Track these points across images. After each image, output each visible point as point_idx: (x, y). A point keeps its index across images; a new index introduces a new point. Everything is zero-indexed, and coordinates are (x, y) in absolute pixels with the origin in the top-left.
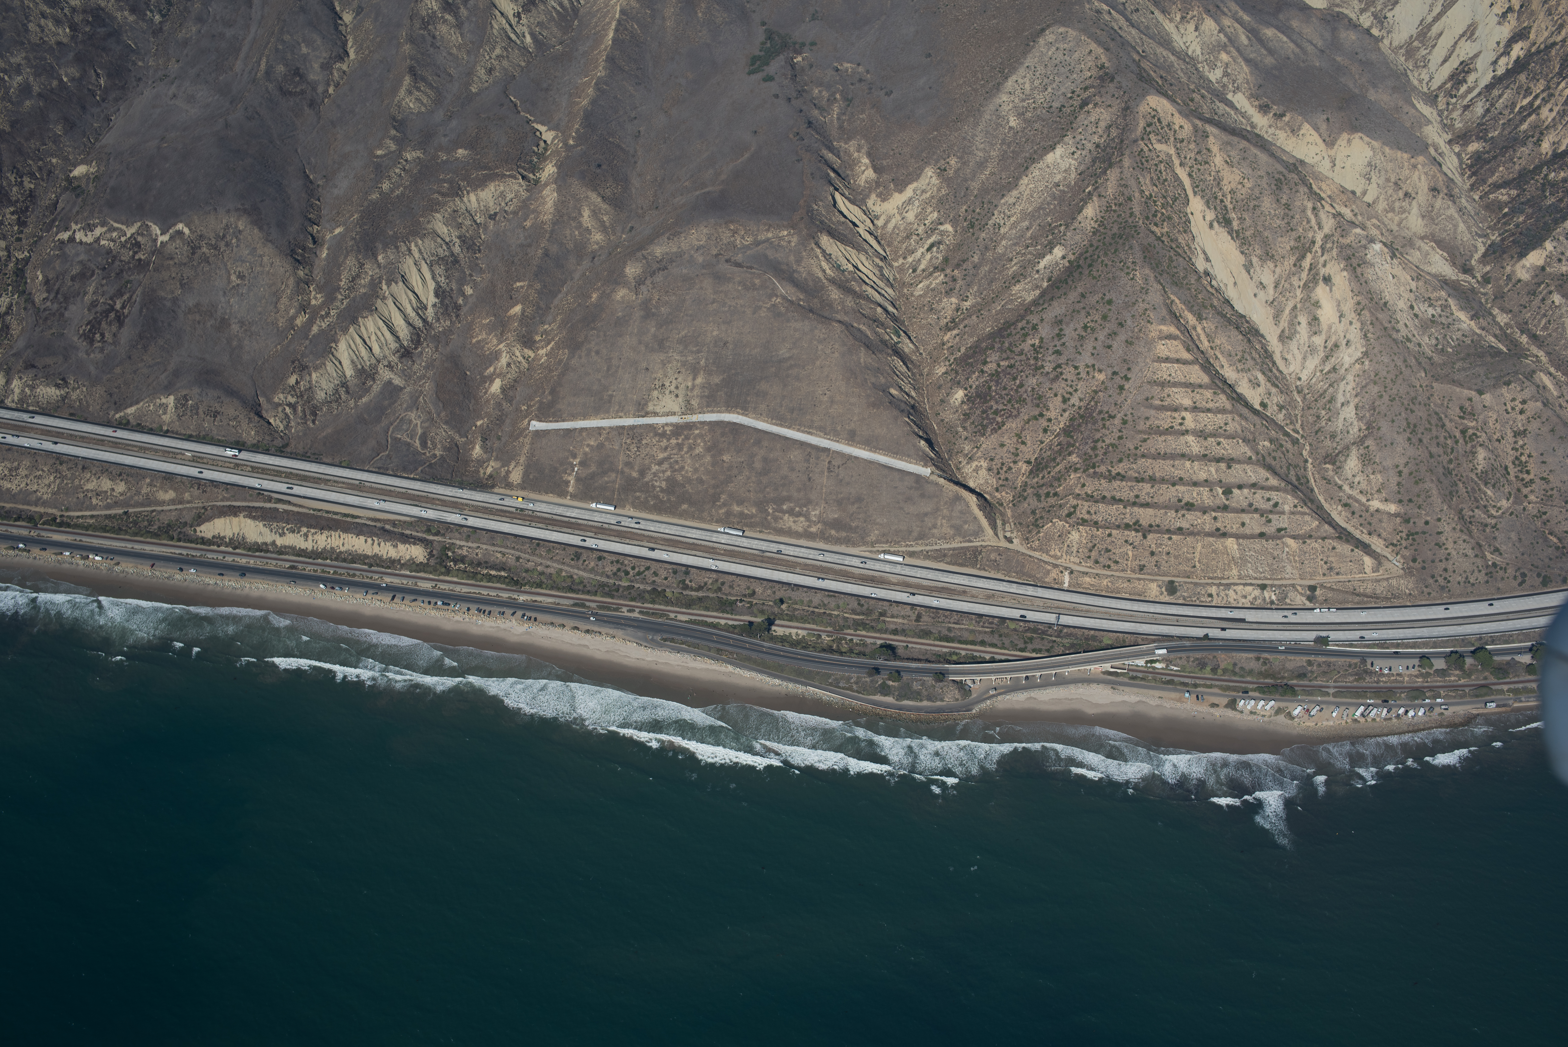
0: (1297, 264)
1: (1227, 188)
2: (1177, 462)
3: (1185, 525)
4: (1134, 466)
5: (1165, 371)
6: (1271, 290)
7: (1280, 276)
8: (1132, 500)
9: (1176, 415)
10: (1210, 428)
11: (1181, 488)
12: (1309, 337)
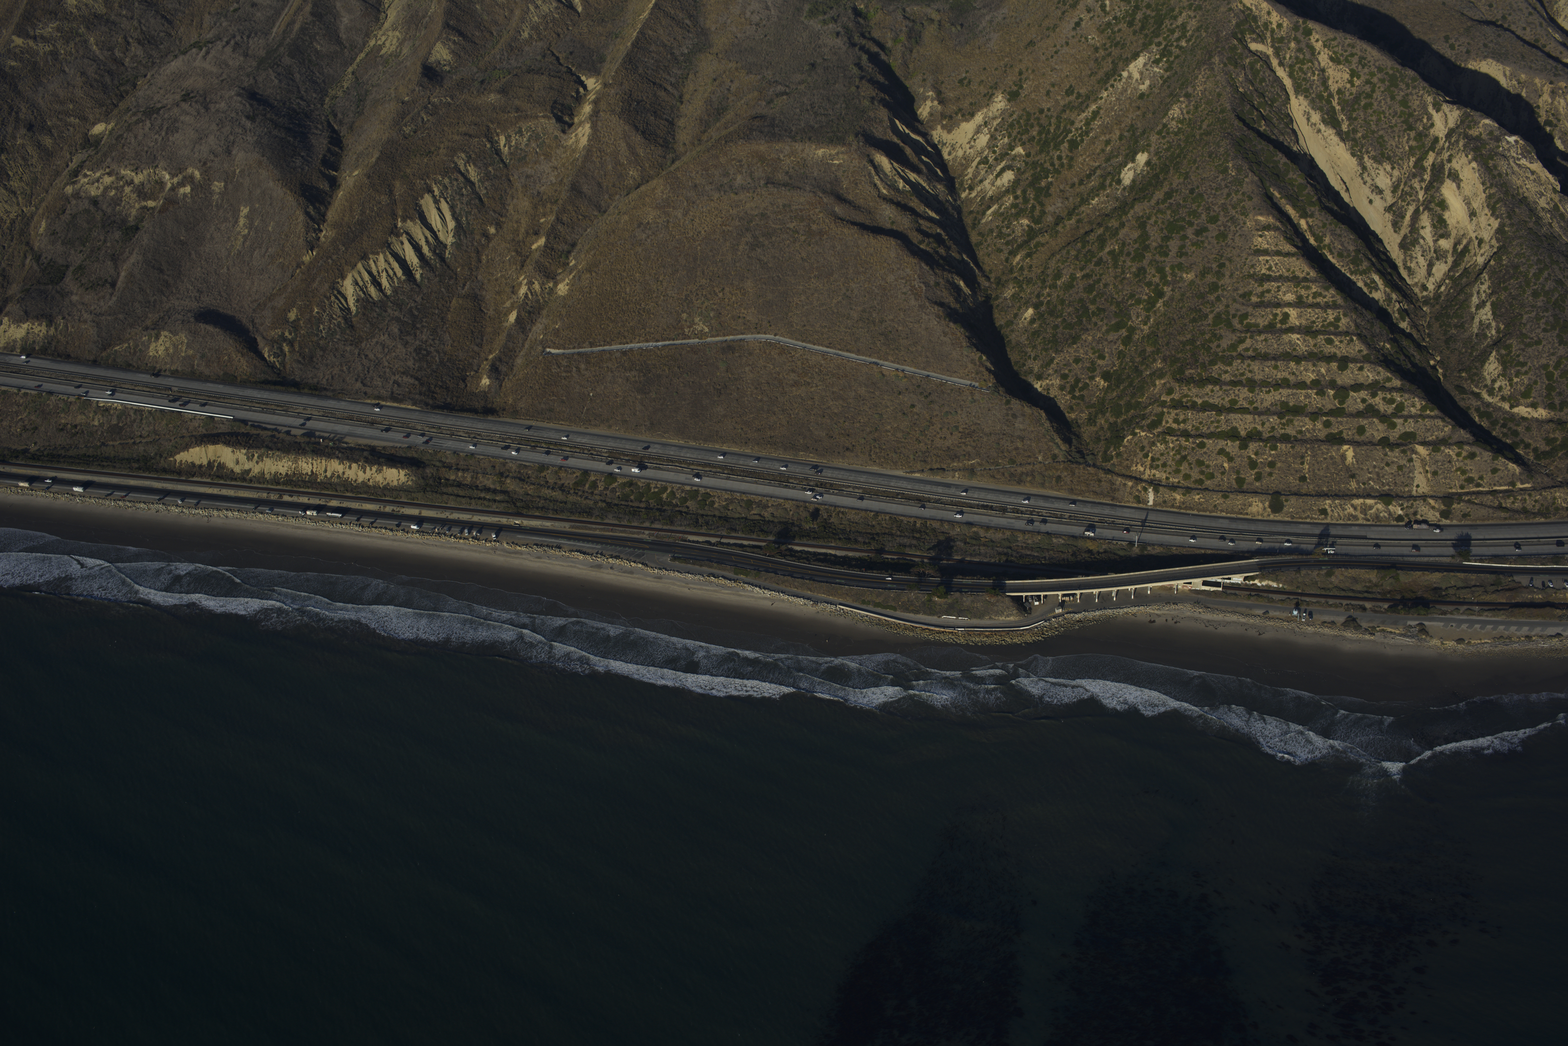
0: (1419, 166)
1: (1334, 88)
2: (1279, 363)
3: (1290, 431)
4: (1229, 368)
5: (1262, 265)
6: (1388, 195)
7: (1399, 180)
8: (1228, 405)
9: (1278, 311)
10: (1318, 325)
11: (1285, 392)
12: (1435, 241)
